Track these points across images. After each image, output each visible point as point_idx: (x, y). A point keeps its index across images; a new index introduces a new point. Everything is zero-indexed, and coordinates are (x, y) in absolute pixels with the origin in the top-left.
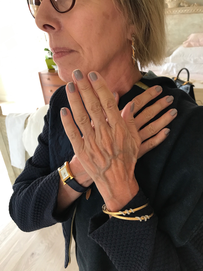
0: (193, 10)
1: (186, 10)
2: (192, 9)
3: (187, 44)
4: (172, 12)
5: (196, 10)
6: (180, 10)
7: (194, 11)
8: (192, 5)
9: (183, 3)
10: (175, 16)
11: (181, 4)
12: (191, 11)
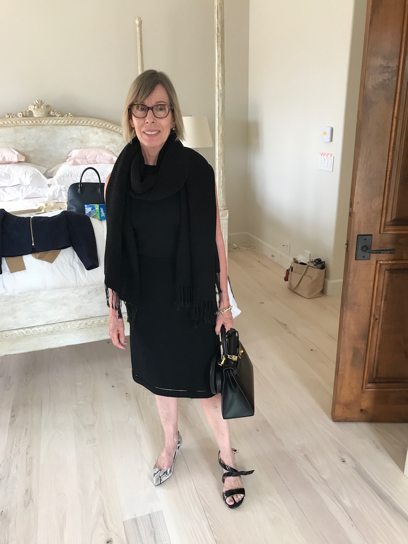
0: (68, 122)
1: (59, 121)
2: (67, 120)
3: (72, 161)
4: (41, 122)
6: (51, 121)
8: (66, 115)
9: (54, 111)
11: (51, 113)
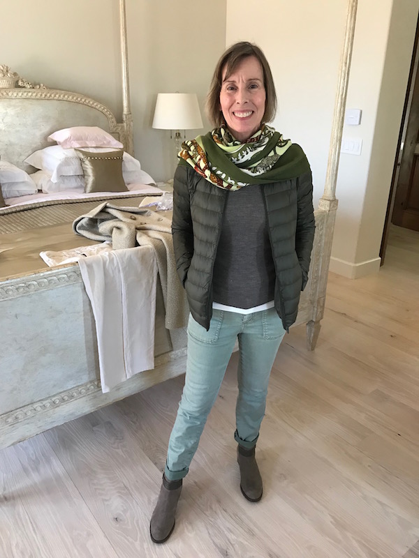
0: (41, 95)
1: (30, 94)
2: (40, 93)
4: (7, 94)
5: (46, 96)
6: (21, 93)
7: (43, 96)
8: (38, 87)
9: (22, 81)
10: (13, 102)
11: (20, 83)
12: (39, 95)
